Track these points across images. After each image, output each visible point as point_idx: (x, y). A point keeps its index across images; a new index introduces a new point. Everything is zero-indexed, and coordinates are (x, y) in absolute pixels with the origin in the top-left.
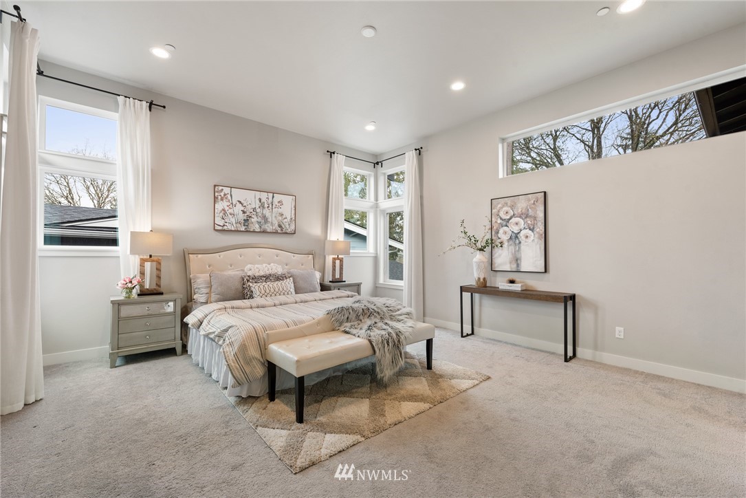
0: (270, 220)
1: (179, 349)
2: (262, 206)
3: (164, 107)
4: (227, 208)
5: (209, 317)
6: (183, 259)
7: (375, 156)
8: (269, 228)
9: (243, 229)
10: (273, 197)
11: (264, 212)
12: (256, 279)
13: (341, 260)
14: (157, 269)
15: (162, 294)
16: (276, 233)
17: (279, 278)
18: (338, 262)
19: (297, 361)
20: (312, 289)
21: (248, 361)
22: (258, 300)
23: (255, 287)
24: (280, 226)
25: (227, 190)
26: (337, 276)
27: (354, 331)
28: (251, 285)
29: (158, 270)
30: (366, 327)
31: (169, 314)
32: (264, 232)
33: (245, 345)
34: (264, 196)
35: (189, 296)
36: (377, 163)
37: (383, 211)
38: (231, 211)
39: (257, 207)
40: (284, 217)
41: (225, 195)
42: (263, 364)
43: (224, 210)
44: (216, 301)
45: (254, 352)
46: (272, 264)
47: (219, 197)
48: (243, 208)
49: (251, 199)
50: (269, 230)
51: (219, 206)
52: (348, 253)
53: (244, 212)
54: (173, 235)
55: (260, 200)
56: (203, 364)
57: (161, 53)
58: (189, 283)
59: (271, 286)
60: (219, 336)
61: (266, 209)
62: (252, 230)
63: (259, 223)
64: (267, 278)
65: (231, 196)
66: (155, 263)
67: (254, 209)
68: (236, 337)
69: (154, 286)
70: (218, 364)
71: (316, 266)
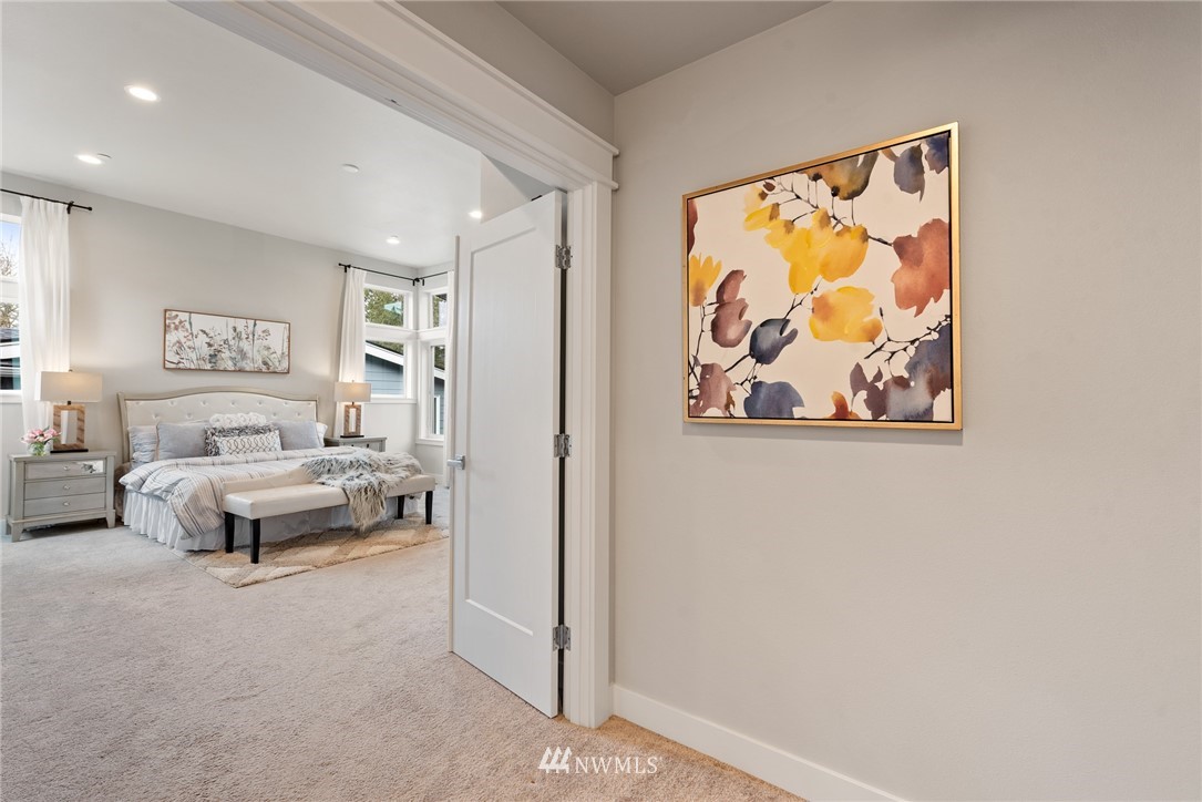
0: (250, 355)
1: (111, 520)
2: (238, 336)
3: (90, 209)
4: (183, 340)
5: (154, 475)
6: (118, 406)
7: (416, 269)
8: (248, 366)
9: (208, 367)
10: (255, 325)
11: (241, 344)
12: (224, 432)
13: (358, 409)
14: (79, 419)
15: (86, 451)
16: (260, 372)
17: (258, 431)
18: (353, 412)
19: (252, 504)
20: (309, 445)
21: (202, 512)
22: (225, 457)
23: (222, 442)
24: (265, 363)
25: (184, 316)
26: (352, 429)
27: (329, 482)
28: (217, 439)
29: (81, 420)
30: (347, 476)
31: (99, 475)
32: (241, 371)
33: (197, 496)
34: (240, 324)
35: (126, 454)
36: (417, 280)
37: (426, 344)
38: (188, 343)
39: (230, 338)
40: (272, 351)
41: (181, 322)
42: (219, 515)
43: (179, 342)
44: (166, 459)
45: (208, 502)
46: (251, 414)
47: (173, 326)
48: (208, 340)
49: (221, 328)
50: (248, 369)
51: (172, 337)
52: (367, 399)
53: (210, 345)
54: (105, 376)
55: (235, 330)
56: (146, 530)
57: (90, 159)
58: (125, 440)
59: (245, 440)
60: (167, 491)
61: (244, 340)
62: (221, 368)
63: (232, 359)
64: (241, 431)
65: (190, 323)
66: (75, 412)
67: (226, 341)
68: (186, 489)
69: (73, 441)
70: (165, 524)
71: (321, 417)
